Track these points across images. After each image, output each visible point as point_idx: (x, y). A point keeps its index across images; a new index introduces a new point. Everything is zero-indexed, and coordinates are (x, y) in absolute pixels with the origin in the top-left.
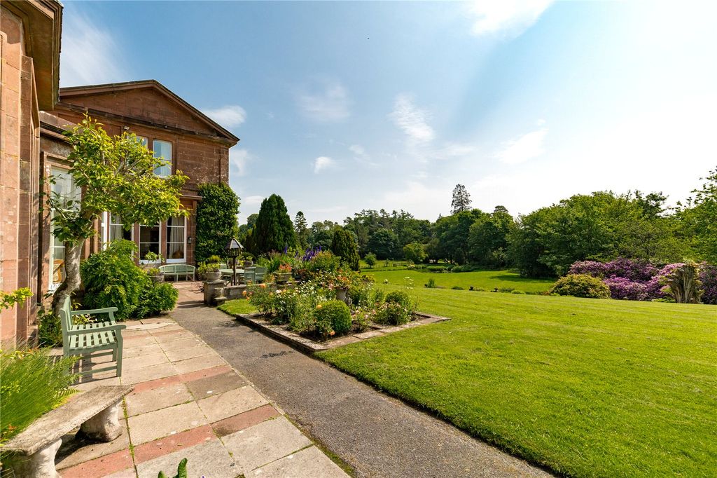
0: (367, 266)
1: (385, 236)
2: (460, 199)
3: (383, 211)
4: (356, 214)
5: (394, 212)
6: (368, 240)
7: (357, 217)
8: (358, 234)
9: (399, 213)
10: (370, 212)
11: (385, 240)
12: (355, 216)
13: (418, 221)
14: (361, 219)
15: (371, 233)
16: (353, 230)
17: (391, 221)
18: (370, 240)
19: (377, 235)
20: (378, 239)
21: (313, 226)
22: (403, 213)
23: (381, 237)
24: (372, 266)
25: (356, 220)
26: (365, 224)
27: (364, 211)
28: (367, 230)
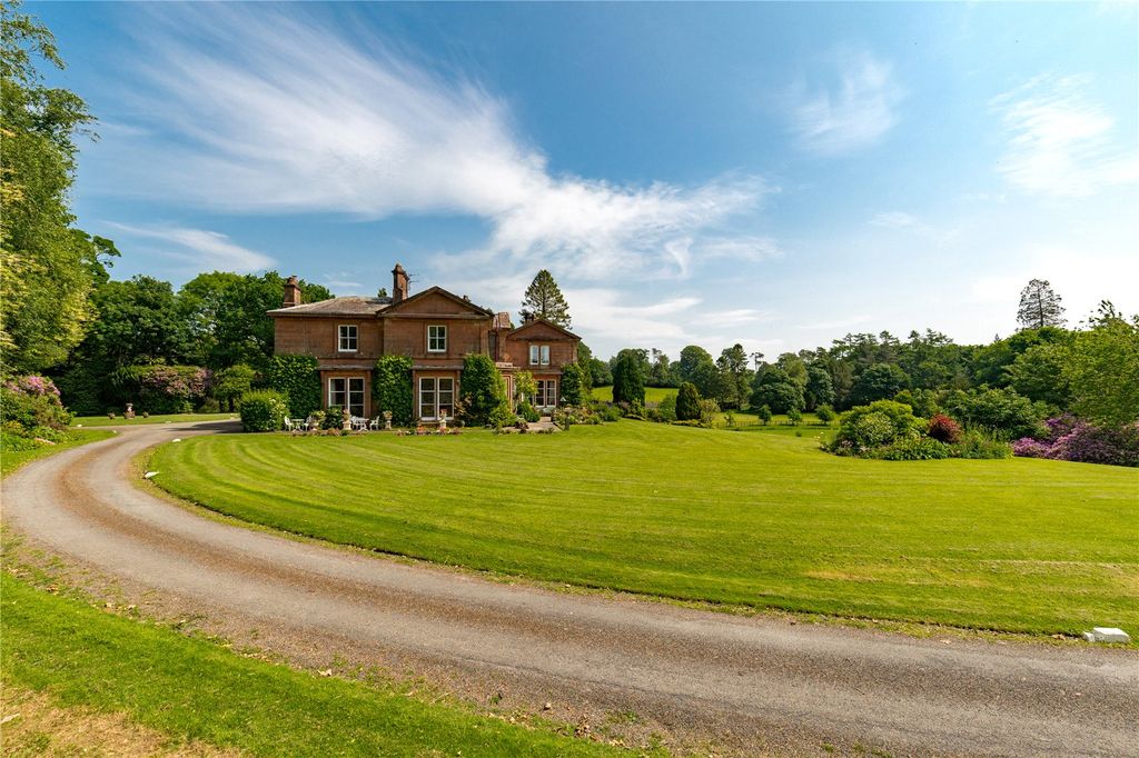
0: (818, 421)
1: (884, 376)
2: (1039, 305)
3: (885, 334)
4: (836, 342)
5: (914, 334)
6: (851, 383)
7: (837, 345)
8: (832, 372)
9: (923, 335)
10: (861, 337)
11: (882, 383)
12: (832, 345)
13: (960, 348)
14: (844, 349)
15: (859, 371)
16: (824, 367)
17: (901, 350)
18: (855, 382)
19: (868, 375)
20: (869, 382)
21: (781, 360)
22: (931, 337)
23: (875, 377)
24: (828, 423)
25: (835, 352)
26: (852, 357)
27: (849, 336)
28: (850, 367)
